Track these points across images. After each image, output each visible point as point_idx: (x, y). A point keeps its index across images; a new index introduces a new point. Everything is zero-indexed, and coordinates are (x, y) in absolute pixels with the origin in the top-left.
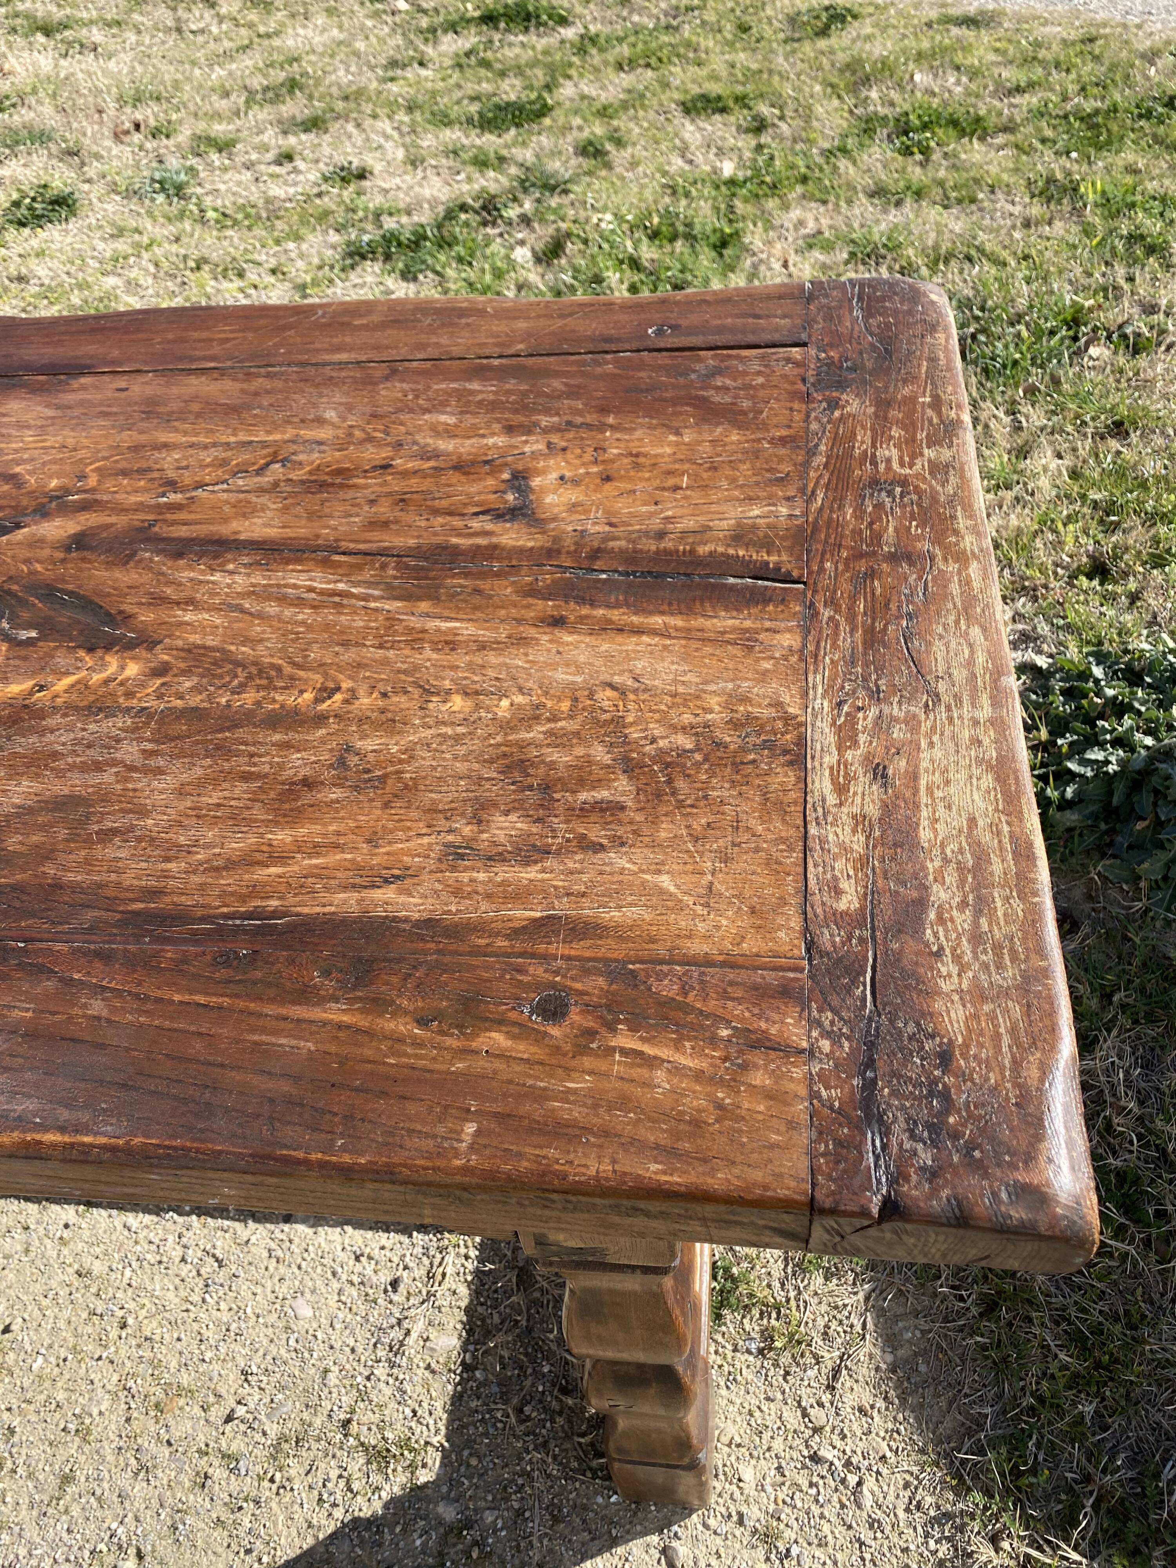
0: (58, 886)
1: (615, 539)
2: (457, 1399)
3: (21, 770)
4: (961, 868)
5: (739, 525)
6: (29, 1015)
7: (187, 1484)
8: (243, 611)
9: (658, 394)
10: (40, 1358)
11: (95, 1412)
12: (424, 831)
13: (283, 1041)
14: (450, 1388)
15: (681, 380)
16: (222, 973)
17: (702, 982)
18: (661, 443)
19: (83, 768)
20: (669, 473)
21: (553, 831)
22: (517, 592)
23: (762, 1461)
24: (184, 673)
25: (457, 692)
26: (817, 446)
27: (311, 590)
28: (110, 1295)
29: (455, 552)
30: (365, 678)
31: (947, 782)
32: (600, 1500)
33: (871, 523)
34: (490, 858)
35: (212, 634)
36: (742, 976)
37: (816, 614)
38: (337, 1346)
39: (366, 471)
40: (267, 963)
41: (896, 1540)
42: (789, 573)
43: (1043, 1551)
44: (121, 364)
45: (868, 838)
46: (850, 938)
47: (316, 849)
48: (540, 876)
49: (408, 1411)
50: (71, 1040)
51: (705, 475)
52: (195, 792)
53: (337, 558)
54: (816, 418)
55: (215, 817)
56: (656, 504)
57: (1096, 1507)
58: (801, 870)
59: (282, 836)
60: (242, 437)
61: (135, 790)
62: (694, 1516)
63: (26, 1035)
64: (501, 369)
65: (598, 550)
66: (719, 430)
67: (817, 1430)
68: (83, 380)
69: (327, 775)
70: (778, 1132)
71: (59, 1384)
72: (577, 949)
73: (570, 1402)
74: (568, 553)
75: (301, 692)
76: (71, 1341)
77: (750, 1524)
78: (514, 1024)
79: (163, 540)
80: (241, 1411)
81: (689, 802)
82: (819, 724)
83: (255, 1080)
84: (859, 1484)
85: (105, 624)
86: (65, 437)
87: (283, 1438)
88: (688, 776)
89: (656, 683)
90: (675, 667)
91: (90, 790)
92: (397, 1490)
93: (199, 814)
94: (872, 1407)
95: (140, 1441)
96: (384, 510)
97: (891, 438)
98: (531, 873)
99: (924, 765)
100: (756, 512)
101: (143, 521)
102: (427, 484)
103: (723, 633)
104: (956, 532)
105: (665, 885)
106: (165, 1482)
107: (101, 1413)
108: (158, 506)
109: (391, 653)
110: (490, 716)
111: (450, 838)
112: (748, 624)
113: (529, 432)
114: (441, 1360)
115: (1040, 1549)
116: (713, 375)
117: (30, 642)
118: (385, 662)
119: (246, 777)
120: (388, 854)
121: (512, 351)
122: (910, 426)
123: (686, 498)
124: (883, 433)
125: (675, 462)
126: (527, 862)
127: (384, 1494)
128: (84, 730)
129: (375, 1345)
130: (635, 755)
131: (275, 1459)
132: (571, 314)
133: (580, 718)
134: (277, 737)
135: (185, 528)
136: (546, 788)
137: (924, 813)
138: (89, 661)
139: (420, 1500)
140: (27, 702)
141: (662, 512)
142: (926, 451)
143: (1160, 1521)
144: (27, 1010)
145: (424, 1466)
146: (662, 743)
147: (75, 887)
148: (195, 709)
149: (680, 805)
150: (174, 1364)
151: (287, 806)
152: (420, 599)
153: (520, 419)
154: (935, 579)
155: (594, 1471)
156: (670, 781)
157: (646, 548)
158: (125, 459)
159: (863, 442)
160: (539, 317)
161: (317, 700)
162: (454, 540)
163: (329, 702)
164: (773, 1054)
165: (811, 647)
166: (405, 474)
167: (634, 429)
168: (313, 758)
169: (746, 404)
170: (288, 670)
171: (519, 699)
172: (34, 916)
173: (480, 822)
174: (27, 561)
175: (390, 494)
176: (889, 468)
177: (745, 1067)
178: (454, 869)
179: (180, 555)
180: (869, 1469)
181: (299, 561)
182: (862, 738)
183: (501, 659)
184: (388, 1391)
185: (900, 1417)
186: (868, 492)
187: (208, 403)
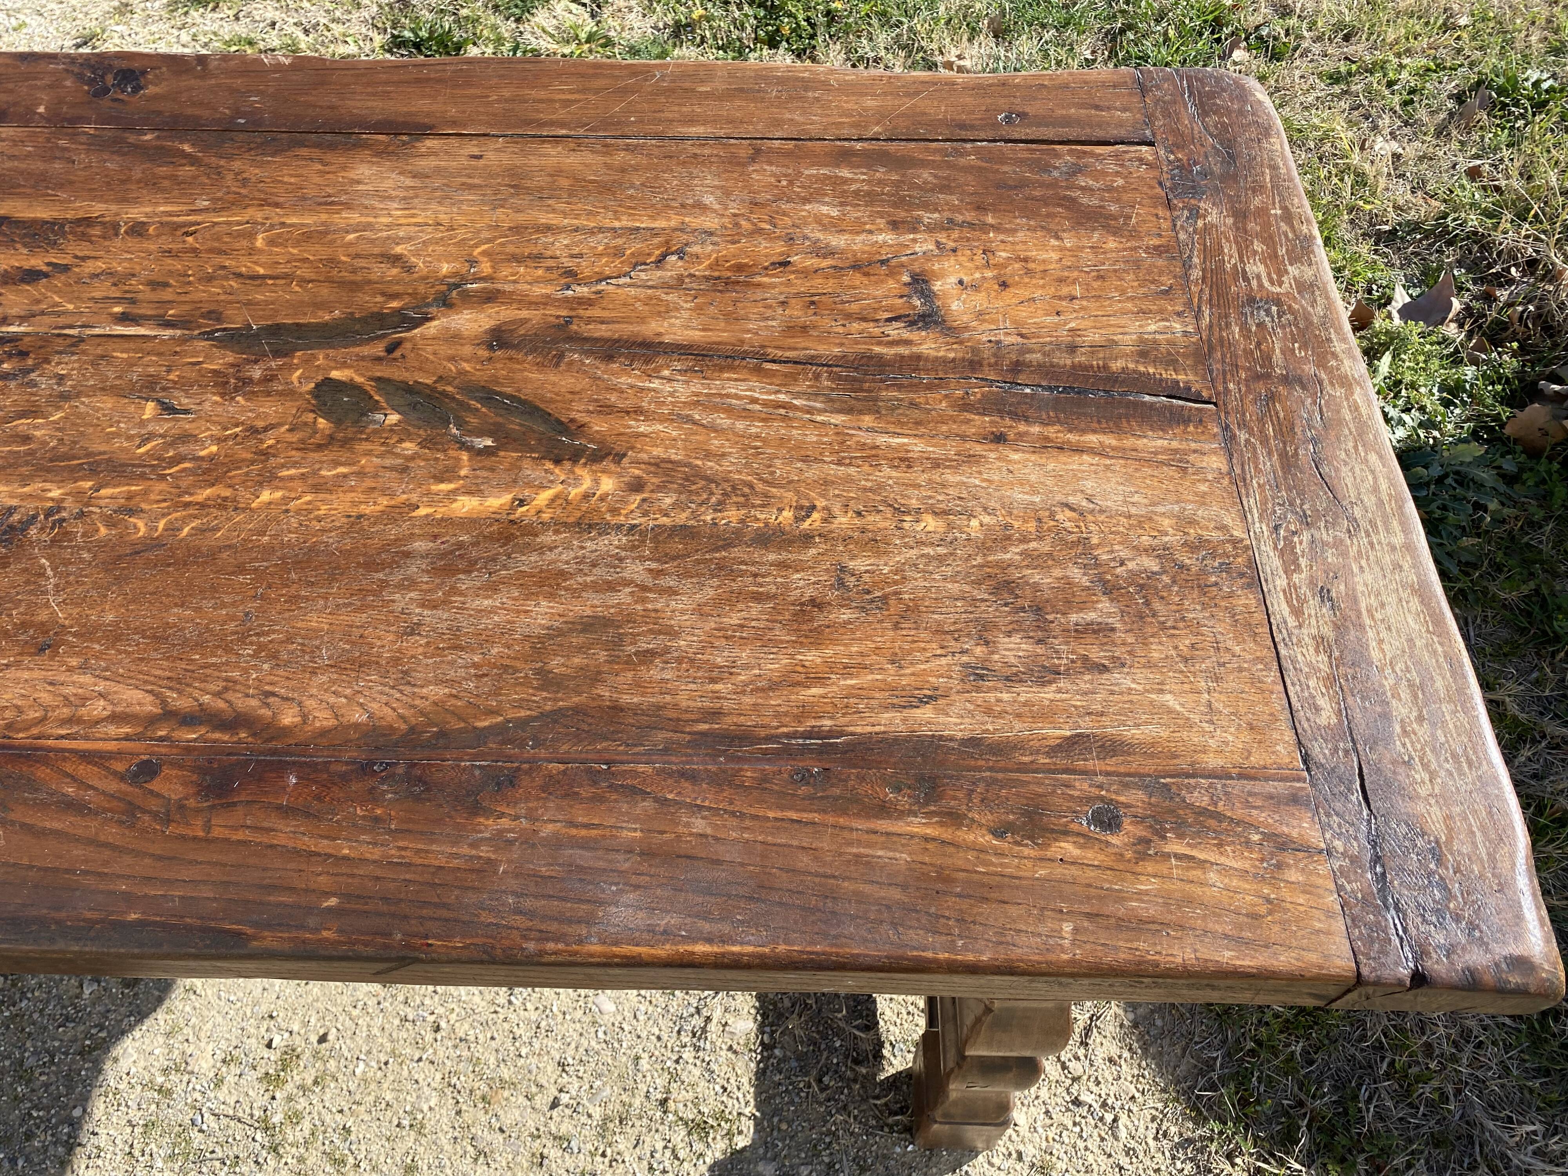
0: (617, 709)
1: (1031, 351)
2: (761, 1075)
3: (534, 589)
4: (1411, 685)
5: (1141, 341)
6: (638, 834)
7: (526, 1165)
8: (695, 423)
9: (1027, 191)
10: (361, 1064)
11: (425, 1108)
12: (939, 652)
13: (880, 853)
14: (753, 1065)
15: (1045, 176)
16: (803, 790)
17: (1226, 794)
18: (1044, 247)
19: (596, 587)
20: (1061, 280)
21: (1057, 652)
22: (952, 406)
23: (1032, 1108)
24: (660, 488)
25: (926, 511)
26: (1190, 257)
27: (754, 401)
28: (418, 1002)
29: (881, 363)
30: (838, 496)
31: (1383, 605)
32: (898, 1150)
33: (1259, 344)
34: (1007, 679)
35: (673, 447)
36: (1258, 787)
37: (1233, 437)
38: (644, 1035)
39: (766, 268)
40: (840, 780)
41: (1149, 1163)
42: (1199, 393)
43: (1269, 1163)
44: (465, 126)
45: (1330, 657)
46: (1336, 750)
47: (847, 670)
48: (1059, 696)
49: (718, 1088)
50: (688, 857)
51: (1096, 285)
52: (715, 613)
53: (768, 366)
54: (1182, 227)
55: (742, 638)
56: (1058, 313)
57: (1309, 1127)
58: (1282, 689)
59: (811, 657)
60: (625, 222)
61: (656, 611)
62: (980, 1157)
63: (642, 854)
64: (864, 153)
65: (1017, 363)
66: (1096, 235)
67: (1075, 1079)
68: (430, 143)
69: (832, 595)
70: (1320, 920)
71: (385, 1086)
72: (1111, 764)
73: (864, 1071)
74: (990, 365)
75: (780, 510)
76: (388, 1046)
77: (1027, 1159)
78: (1078, 834)
79: (586, 339)
80: (565, 1098)
81: (1169, 624)
82: (1263, 548)
83: (867, 888)
84: (1115, 1120)
85: (561, 433)
86: (436, 212)
87: (606, 1119)
88: (1162, 598)
89: (1109, 503)
90: (1121, 488)
91: (612, 611)
92: (719, 1155)
93: (727, 635)
94: (1120, 1057)
95: (473, 1130)
96: (797, 312)
97: (1255, 253)
98: (1048, 694)
99: (1360, 588)
100: (1152, 328)
101: (558, 317)
102: (830, 285)
103: (1156, 453)
104: (1335, 355)
105: (1171, 703)
106: (504, 1164)
107: (430, 1109)
108: (566, 300)
109: (852, 470)
110: (964, 536)
111: (965, 659)
112: (1175, 444)
113: (914, 230)
114: (742, 1042)
115: (1266, 1161)
116: (1074, 174)
117: (487, 452)
118: (848, 480)
119: (758, 598)
120: (913, 674)
121: (869, 135)
122: (1269, 240)
123: (1083, 308)
124: (1247, 247)
125: (1063, 270)
126: (1043, 683)
127: (708, 1160)
128: (582, 548)
129: (679, 1032)
130: (1109, 577)
131: (604, 1137)
132: (917, 93)
133: (1049, 540)
134: (772, 557)
135: (603, 327)
136: (1038, 610)
137: (1371, 634)
138: (560, 473)
139: (740, 1162)
140: (512, 517)
141: (1065, 324)
142: (1289, 268)
143: (1359, 1134)
144: (635, 830)
145: (740, 1133)
146: (1131, 565)
147: (635, 710)
148: (684, 527)
149: (1163, 626)
150: (492, 1061)
151: (805, 627)
152: (861, 412)
153: (902, 214)
154: (1327, 402)
155: (891, 1127)
156: (1147, 603)
157: (1062, 362)
158: (511, 242)
159: (1231, 256)
160: (885, 94)
161: (798, 519)
162: (877, 349)
163: (809, 521)
164: (1301, 855)
165: (1238, 470)
166: (806, 273)
167: (1015, 231)
168: (813, 579)
169: (1113, 208)
170: (760, 486)
171: (987, 519)
172: (606, 739)
173: (987, 643)
174: (452, 359)
175: (798, 295)
176: (1261, 285)
177: (1279, 866)
178: (978, 690)
179: (609, 358)
180: (1122, 1108)
181: (732, 368)
182: (1303, 562)
183: (958, 478)
184: (697, 1072)
185: (1144, 1064)
186: (1247, 310)
187: (576, 180)
